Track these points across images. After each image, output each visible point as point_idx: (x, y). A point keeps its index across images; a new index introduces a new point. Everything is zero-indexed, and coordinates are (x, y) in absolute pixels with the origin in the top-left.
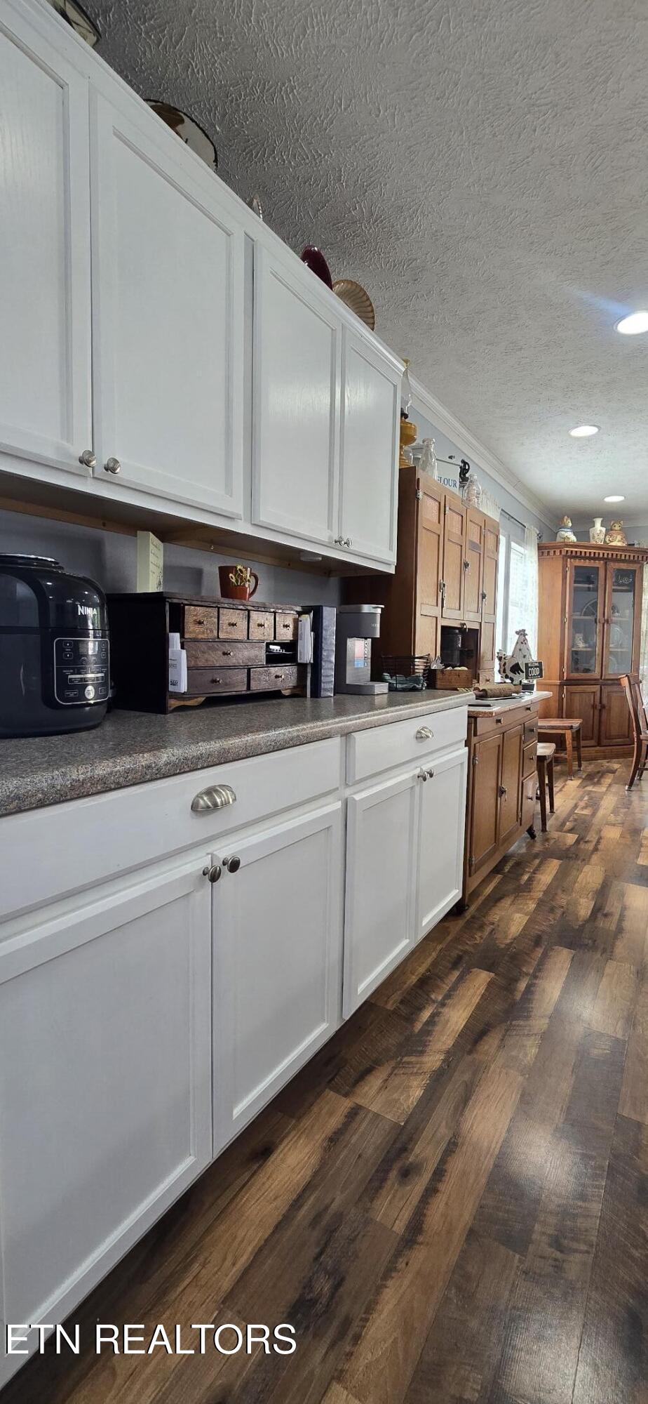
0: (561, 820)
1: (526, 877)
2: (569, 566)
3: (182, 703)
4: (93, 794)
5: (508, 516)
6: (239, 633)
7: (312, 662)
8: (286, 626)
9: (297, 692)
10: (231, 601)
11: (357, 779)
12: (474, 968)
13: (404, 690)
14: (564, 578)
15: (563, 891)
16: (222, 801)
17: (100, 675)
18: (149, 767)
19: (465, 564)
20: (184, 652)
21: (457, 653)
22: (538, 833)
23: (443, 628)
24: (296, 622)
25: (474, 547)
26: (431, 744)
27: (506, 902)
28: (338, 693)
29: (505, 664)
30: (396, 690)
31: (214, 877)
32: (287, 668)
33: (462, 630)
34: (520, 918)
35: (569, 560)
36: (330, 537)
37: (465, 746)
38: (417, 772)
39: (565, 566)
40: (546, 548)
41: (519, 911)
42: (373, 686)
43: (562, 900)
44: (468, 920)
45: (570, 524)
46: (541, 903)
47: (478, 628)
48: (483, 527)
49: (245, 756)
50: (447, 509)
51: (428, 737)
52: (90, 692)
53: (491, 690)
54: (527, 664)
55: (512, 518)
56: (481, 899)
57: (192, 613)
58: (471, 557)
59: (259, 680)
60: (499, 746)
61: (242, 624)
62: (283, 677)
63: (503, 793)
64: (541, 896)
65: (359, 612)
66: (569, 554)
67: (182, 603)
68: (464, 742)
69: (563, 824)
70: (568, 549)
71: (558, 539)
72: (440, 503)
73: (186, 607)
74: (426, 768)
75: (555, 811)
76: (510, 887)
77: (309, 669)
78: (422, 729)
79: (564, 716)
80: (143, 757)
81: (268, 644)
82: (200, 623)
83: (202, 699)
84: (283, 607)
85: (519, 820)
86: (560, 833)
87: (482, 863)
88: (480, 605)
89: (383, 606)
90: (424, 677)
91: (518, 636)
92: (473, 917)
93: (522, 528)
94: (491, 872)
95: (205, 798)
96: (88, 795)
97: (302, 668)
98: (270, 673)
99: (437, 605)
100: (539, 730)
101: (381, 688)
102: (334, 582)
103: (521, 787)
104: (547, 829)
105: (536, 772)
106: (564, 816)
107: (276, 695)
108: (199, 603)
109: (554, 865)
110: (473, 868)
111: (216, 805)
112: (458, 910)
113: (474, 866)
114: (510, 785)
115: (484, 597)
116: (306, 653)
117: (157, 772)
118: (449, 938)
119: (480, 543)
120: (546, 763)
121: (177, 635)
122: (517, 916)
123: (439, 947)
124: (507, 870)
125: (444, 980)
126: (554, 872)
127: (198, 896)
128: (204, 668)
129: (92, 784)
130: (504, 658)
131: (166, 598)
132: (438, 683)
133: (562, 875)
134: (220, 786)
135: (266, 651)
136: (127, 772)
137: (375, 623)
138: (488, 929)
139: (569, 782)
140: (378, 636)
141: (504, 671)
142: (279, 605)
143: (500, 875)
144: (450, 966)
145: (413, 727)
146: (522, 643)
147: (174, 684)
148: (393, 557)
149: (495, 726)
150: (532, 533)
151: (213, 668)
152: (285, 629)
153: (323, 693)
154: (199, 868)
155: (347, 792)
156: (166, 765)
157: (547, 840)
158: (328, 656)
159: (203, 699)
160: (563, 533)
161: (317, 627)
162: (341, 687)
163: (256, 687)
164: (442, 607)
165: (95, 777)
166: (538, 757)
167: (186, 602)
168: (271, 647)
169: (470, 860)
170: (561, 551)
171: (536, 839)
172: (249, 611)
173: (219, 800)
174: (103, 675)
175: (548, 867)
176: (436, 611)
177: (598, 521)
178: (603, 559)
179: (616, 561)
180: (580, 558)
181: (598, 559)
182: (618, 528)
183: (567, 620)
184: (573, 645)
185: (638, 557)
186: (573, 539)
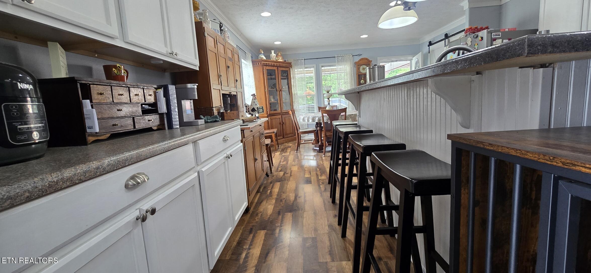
0: (276, 168)
1: (269, 191)
2: (264, 69)
3: (96, 138)
4: (65, 188)
5: (239, 48)
6: (125, 98)
7: (166, 112)
8: (150, 95)
9: (160, 127)
10: (118, 82)
11: (202, 162)
12: (258, 231)
13: (211, 122)
14: (264, 74)
15: (284, 193)
16: (141, 180)
17: (40, 125)
18: (98, 168)
19: (228, 67)
20: (94, 110)
21: (229, 105)
22: (269, 174)
23: (222, 94)
24: (155, 93)
25: (230, 59)
26: (229, 143)
27: (264, 203)
28: (181, 126)
29: (249, 108)
30: (208, 122)
31: (144, 219)
32: (153, 116)
33: (230, 95)
34: (270, 207)
35: (264, 67)
36: (167, 52)
37: (241, 143)
38: (225, 155)
39: (263, 70)
40: (255, 62)
41: (270, 204)
42: (198, 121)
43: (284, 196)
44: (251, 214)
45: (263, 53)
46: (277, 199)
47: (236, 94)
48: (233, 51)
49: (150, 156)
50: (218, 42)
51: (228, 140)
52: (36, 136)
53: (245, 119)
54: (257, 108)
55: (241, 49)
56: (254, 204)
57: (95, 90)
58: (230, 64)
59: (140, 123)
60: (253, 141)
61: (126, 94)
62: (152, 120)
63: (256, 160)
64: (276, 197)
65: (186, 88)
66: (264, 64)
67: (88, 83)
68: (240, 141)
69: (278, 169)
70: (263, 62)
71: (259, 58)
72: (214, 39)
73: (91, 86)
74: (228, 153)
75: (273, 165)
76: (264, 196)
77: (165, 116)
78: (225, 137)
79: (270, 129)
80: (93, 164)
81: (142, 105)
82: (101, 94)
83: (108, 135)
84: (147, 85)
85: (263, 170)
86: (277, 172)
87: (253, 190)
88: (236, 85)
89: (197, 85)
90: (219, 116)
91: (252, 97)
92: (253, 212)
93: (245, 54)
94: (256, 193)
95: (132, 181)
96: (61, 189)
97: (161, 115)
98: (145, 119)
99: (219, 85)
100: (265, 135)
101: (201, 122)
102: (167, 75)
103: (262, 157)
104: (273, 172)
105: (266, 150)
106: (277, 166)
107: (150, 130)
108: (99, 83)
109: (278, 185)
110: (250, 192)
111: (138, 183)
112: (247, 211)
113: (250, 191)
114: (258, 157)
115: (237, 81)
116: (163, 108)
117: (103, 170)
118: (246, 223)
119: (232, 58)
120: (269, 146)
121: (88, 101)
122: (269, 206)
123: (242, 228)
124: (261, 191)
125: (247, 239)
126: (279, 187)
127: (135, 231)
128: (108, 118)
129: (63, 182)
130: (248, 106)
131: (77, 80)
132: (225, 118)
133: (281, 188)
134: (138, 174)
135: (142, 108)
136: (85, 172)
137: (194, 92)
138: (260, 215)
139: (276, 153)
140: (197, 98)
141: (249, 112)
142: (145, 85)
143: (259, 193)
144: (249, 233)
145: (220, 136)
146: (254, 99)
147: (90, 128)
148: (197, 62)
149: (250, 133)
150: (249, 55)
151: (112, 118)
152: (150, 96)
153: (174, 127)
154: (134, 217)
155: (198, 168)
156: (108, 166)
157: (273, 176)
158: (175, 109)
159: (110, 135)
160: (261, 56)
161: (166, 95)
162: (182, 124)
163: (138, 127)
164: (221, 85)
165: (65, 178)
166: (266, 144)
167: (90, 83)
168: (143, 106)
169: (249, 189)
170: (261, 63)
171: (269, 177)
172: (129, 88)
173: (139, 181)
174: (43, 125)
175: (276, 186)
176: (219, 87)
177: (273, 52)
178: (276, 66)
179: (281, 67)
180: (268, 66)
181: (275, 66)
182: (280, 55)
183: (266, 90)
184: (270, 100)
185: (288, 65)
186: (265, 58)
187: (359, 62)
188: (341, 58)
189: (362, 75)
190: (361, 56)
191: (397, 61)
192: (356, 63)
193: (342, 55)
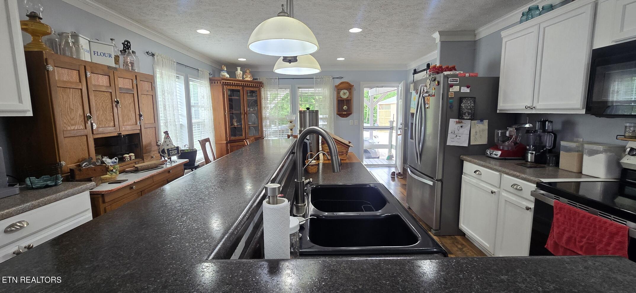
2: (225, 89)
5: (183, 66)
19: (116, 102)
23: (96, 139)
25: (126, 91)
35: (225, 86)
39: (223, 89)
40: (213, 80)
45: (226, 69)
47: (138, 132)
48: (134, 79)
50: (89, 73)
54: (168, 149)
55: (187, 66)
58: (124, 97)
66: (226, 83)
70: (224, 81)
71: (220, 76)
72: (78, 70)
88: (138, 121)
93: (197, 71)
99: (86, 129)
115: (140, 115)
119: (131, 88)
146: (166, 138)
150: (205, 72)
160: (222, 73)
170: (221, 82)
177: (239, 68)
178: (241, 86)
179: (247, 86)
180: (230, 85)
181: (239, 85)
182: (249, 72)
183: (226, 114)
184: (232, 124)
185: (257, 85)
186: (228, 76)
187: (339, 85)
188: (320, 80)
189: (344, 100)
190: (343, 79)
191: (382, 87)
192: (336, 86)
193: (321, 77)
